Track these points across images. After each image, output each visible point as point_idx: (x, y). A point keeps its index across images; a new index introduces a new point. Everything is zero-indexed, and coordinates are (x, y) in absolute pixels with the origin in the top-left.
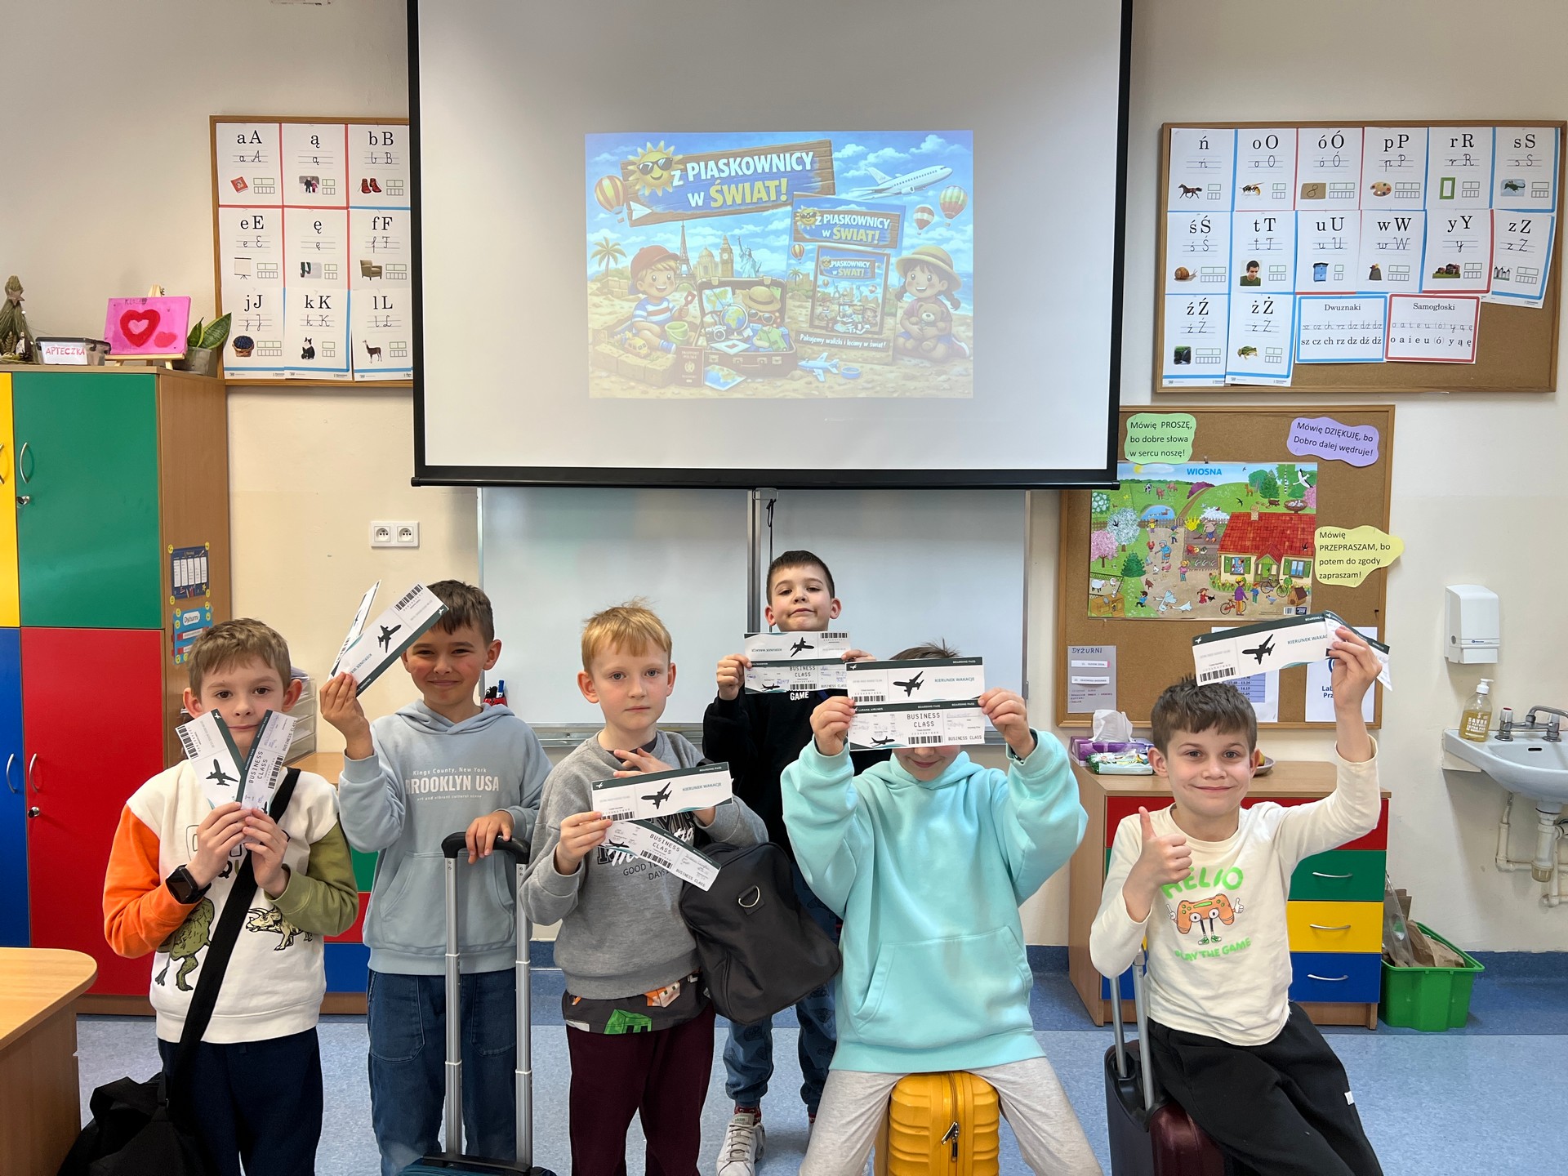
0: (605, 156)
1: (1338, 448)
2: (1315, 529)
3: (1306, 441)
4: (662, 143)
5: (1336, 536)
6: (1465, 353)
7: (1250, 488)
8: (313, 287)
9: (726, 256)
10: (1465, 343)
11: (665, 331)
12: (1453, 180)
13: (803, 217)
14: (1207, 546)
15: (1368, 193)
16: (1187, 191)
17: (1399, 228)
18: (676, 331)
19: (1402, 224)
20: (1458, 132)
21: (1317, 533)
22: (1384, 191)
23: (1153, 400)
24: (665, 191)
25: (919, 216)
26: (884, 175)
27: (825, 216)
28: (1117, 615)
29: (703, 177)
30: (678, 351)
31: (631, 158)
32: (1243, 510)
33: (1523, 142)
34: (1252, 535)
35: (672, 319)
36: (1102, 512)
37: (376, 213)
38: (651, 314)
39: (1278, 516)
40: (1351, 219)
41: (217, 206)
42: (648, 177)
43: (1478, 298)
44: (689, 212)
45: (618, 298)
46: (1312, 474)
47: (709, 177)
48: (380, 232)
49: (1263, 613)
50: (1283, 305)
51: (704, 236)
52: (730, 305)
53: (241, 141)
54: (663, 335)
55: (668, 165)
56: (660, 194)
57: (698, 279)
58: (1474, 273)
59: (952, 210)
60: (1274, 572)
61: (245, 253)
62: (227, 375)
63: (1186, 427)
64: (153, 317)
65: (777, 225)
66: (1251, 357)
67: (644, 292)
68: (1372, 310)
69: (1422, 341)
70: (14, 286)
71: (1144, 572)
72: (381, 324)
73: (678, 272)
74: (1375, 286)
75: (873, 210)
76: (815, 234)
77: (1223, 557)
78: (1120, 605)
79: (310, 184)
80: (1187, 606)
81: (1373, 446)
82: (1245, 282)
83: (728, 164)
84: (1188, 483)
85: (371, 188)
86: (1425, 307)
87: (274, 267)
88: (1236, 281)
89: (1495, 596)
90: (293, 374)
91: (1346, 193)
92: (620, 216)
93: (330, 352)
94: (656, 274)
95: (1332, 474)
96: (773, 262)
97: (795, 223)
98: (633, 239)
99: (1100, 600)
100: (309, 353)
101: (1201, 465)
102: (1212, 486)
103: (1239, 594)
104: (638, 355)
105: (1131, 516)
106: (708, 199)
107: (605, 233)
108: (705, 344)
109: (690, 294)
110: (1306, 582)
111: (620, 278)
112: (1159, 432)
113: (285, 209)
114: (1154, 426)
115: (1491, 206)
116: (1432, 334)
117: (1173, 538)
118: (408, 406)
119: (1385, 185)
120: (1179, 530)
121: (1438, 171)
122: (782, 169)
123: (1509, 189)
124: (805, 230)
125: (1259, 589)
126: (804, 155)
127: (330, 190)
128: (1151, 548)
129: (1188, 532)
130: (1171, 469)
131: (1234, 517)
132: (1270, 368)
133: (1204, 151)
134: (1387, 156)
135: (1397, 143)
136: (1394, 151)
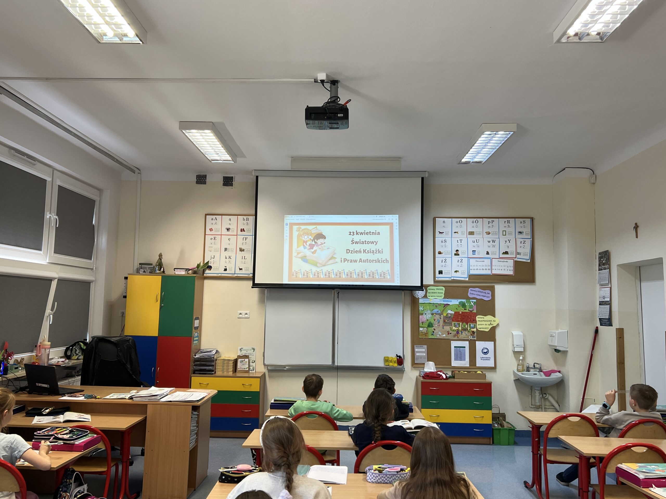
1: (481, 296)
3: (473, 294)
5: (482, 318)
6: (511, 273)
7: (459, 305)
8: (227, 254)
10: (511, 270)
12: (505, 231)
14: (449, 320)
15: (485, 234)
16: (440, 233)
17: (493, 243)
19: (494, 241)
20: (506, 220)
21: (477, 317)
22: (489, 233)
23: (434, 283)
28: (427, 337)
32: (458, 311)
33: (522, 222)
34: (460, 317)
36: (422, 311)
37: (244, 236)
39: (466, 312)
40: (481, 240)
41: (205, 234)
43: (513, 259)
46: (474, 302)
48: (244, 241)
49: (464, 338)
50: (465, 260)
53: (212, 219)
58: (512, 253)
60: (466, 327)
61: (211, 246)
62: (205, 275)
63: (442, 290)
66: (458, 273)
68: (488, 262)
69: (500, 270)
70: (160, 255)
71: (433, 327)
72: (243, 263)
74: (488, 256)
77: (453, 323)
78: (427, 335)
79: (228, 229)
80: (444, 335)
81: (490, 295)
82: (455, 255)
84: (443, 304)
85: (243, 231)
86: (501, 261)
87: (218, 249)
88: (453, 254)
89: (522, 334)
90: (221, 275)
91: (479, 234)
93: (231, 269)
95: (480, 302)
99: (422, 333)
101: (446, 299)
102: (449, 305)
103: (458, 332)
105: (429, 312)
110: (475, 330)
112: (435, 291)
113: (222, 236)
114: (434, 289)
115: (515, 237)
116: (503, 268)
117: (440, 318)
120: (442, 316)
121: (502, 229)
123: (520, 234)
125: (463, 331)
127: (233, 231)
128: (435, 320)
129: (444, 316)
130: (439, 300)
131: (455, 313)
132: (463, 276)
133: (444, 224)
134: (489, 225)
135: (491, 222)
136: (491, 224)
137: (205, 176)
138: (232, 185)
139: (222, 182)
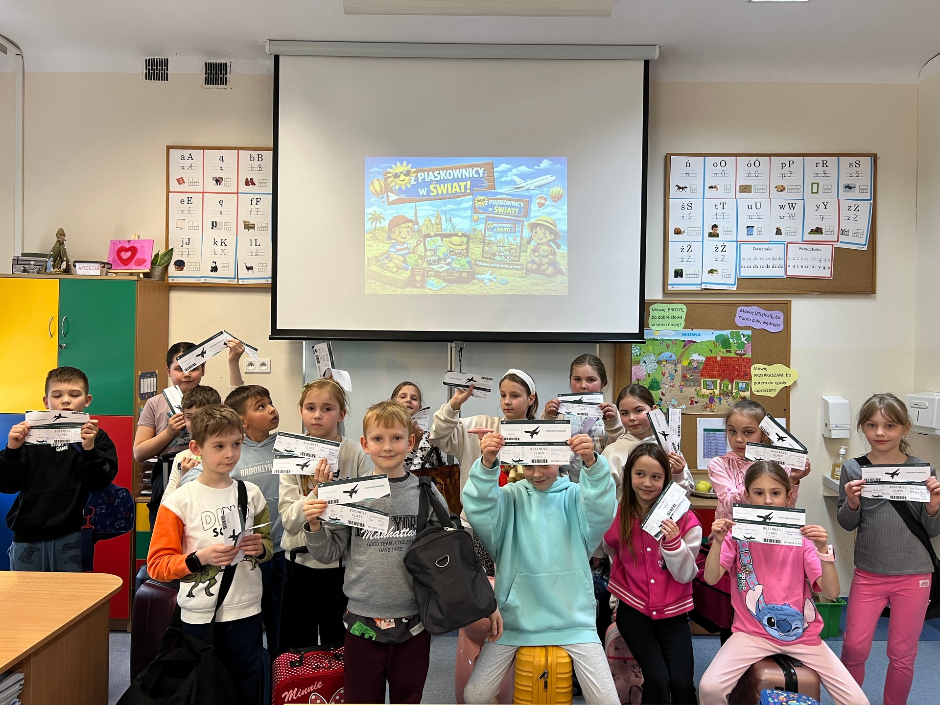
0: (375, 169)
1: (762, 322)
2: (751, 366)
3: (745, 319)
4: (405, 162)
5: (762, 369)
6: (827, 273)
7: (716, 343)
8: (217, 234)
9: (438, 221)
10: (826, 268)
11: (405, 259)
12: (818, 184)
13: (479, 201)
14: (694, 374)
15: (774, 190)
16: (679, 188)
17: (790, 209)
18: (412, 259)
19: (792, 207)
20: (819, 159)
21: (752, 367)
22: (782, 189)
23: (663, 297)
24: (406, 187)
25: (539, 201)
26: (521, 180)
27: (490, 201)
29: (426, 180)
30: (412, 270)
31: (389, 170)
32: (712, 355)
33: (854, 164)
34: (717, 369)
35: (409, 253)
36: (637, 356)
37: (252, 196)
38: (398, 250)
39: (731, 358)
40: (765, 203)
41: (168, 192)
42: (398, 180)
43: (832, 245)
44: (419, 198)
45: (381, 242)
46: (748, 336)
47: (429, 180)
48: (254, 206)
50: (731, 248)
51: (427, 211)
52: (440, 246)
53: (183, 159)
54: (405, 262)
55: (408, 173)
56: (404, 188)
57: (423, 232)
58: (830, 232)
59: (556, 199)
60: (730, 388)
61: (182, 216)
62: (170, 281)
63: (681, 311)
64: (134, 250)
65: (464, 205)
66: (715, 274)
67: (395, 239)
68: (778, 250)
69: (805, 267)
70: (61, 234)
71: (660, 388)
72: (254, 254)
73: (413, 229)
74: (778, 238)
75: (515, 197)
76: (485, 209)
77: (702, 380)
79: (218, 181)
80: (684, 407)
81: (781, 321)
82: (711, 235)
83: (439, 174)
84: (683, 341)
85: (250, 183)
86: (805, 249)
87: (197, 224)
89: (847, 402)
90: (205, 280)
91: (762, 190)
92: (382, 200)
94: (401, 229)
95: (759, 336)
96: (463, 224)
97: (474, 204)
98: (389, 212)
100: (214, 269)
101: (689, 331)
102: (696, 342)
103: (712, 400)
104: (391, 272)
105: (653, 358)
106: (429, 191)
107: (375, 208)
108: (427, 266)
109: (419, 240)
111: (382, 232)
112: (666, 314)
113: (204, 194)
114: (664, 310)
115: (838, 197)
116: (810, 263)
117: (675, 370)
118: (268, 298)
119: (782, 186)
120: (678, 365)
121: (810, 179)
122: (468, 176)
123: (847, 189)
124: (479, 208)
125: (722, 397)
126: (479, 169)
127: (229, 184)
128: (664, 375)
129: (683, 366)
130: (674, 333)
131: (708, 359)
132: (725, 280)
133: (688, 167)
134: (783, 172)
135: (788, 165)
136: (787, 169)
137: (166, 63)
138: (224, 81)
139: (203, 76)
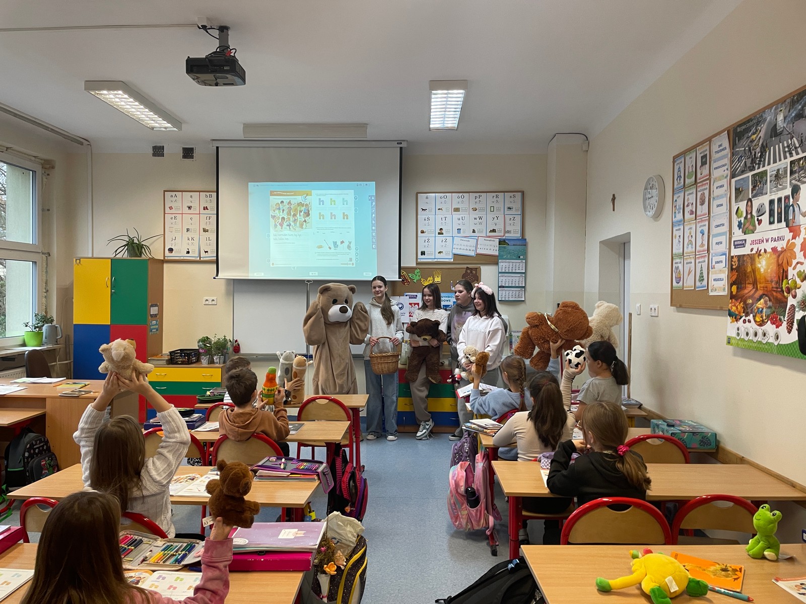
8: (189, 235)
10: (496, 250)
12: (494, 207)
15: (471, 210)
16: (423, 210)
19: (480, 218)
20: (494, 194)
22: (476, 210)
33: (512, 197)
37: (207, 215)
40: (467, 217)
41: (165, 213)
43: (500, 238)
48: (208, 220)
50: (450, 240)
53: (172, 197)
61: (172, 226)
62: (166, 258)
66: (441, 254)
68: (473, 242)
69: (486, 249)
72: (208, 245)
74: (474, 234)
79: (190, 208)
82: (439, 234)
85: (206, 209)
86: (487, 240)
87: (180, 229)
88: (437, 233)
90: (184, 258)
91: (465, 210)
100: (188, 252)
113: (183, 214)
115: (504, 214)
116: (489, 247)
118: (215, 267)
119: (476, 208)
121: (490, 204)
123: (509, 209)
127: (195, 209)
132: (447, 257)
133: (427, 200)
134: (476, 201)
135: (478, 197)
136: (478, 199)
137: (163, 148)
138: (192, 157)
139: (182, 154)
